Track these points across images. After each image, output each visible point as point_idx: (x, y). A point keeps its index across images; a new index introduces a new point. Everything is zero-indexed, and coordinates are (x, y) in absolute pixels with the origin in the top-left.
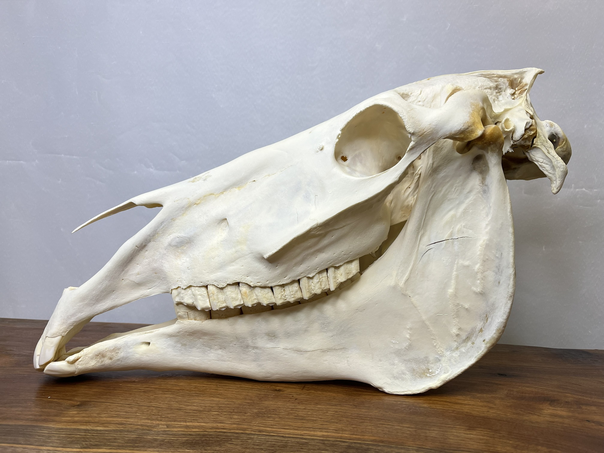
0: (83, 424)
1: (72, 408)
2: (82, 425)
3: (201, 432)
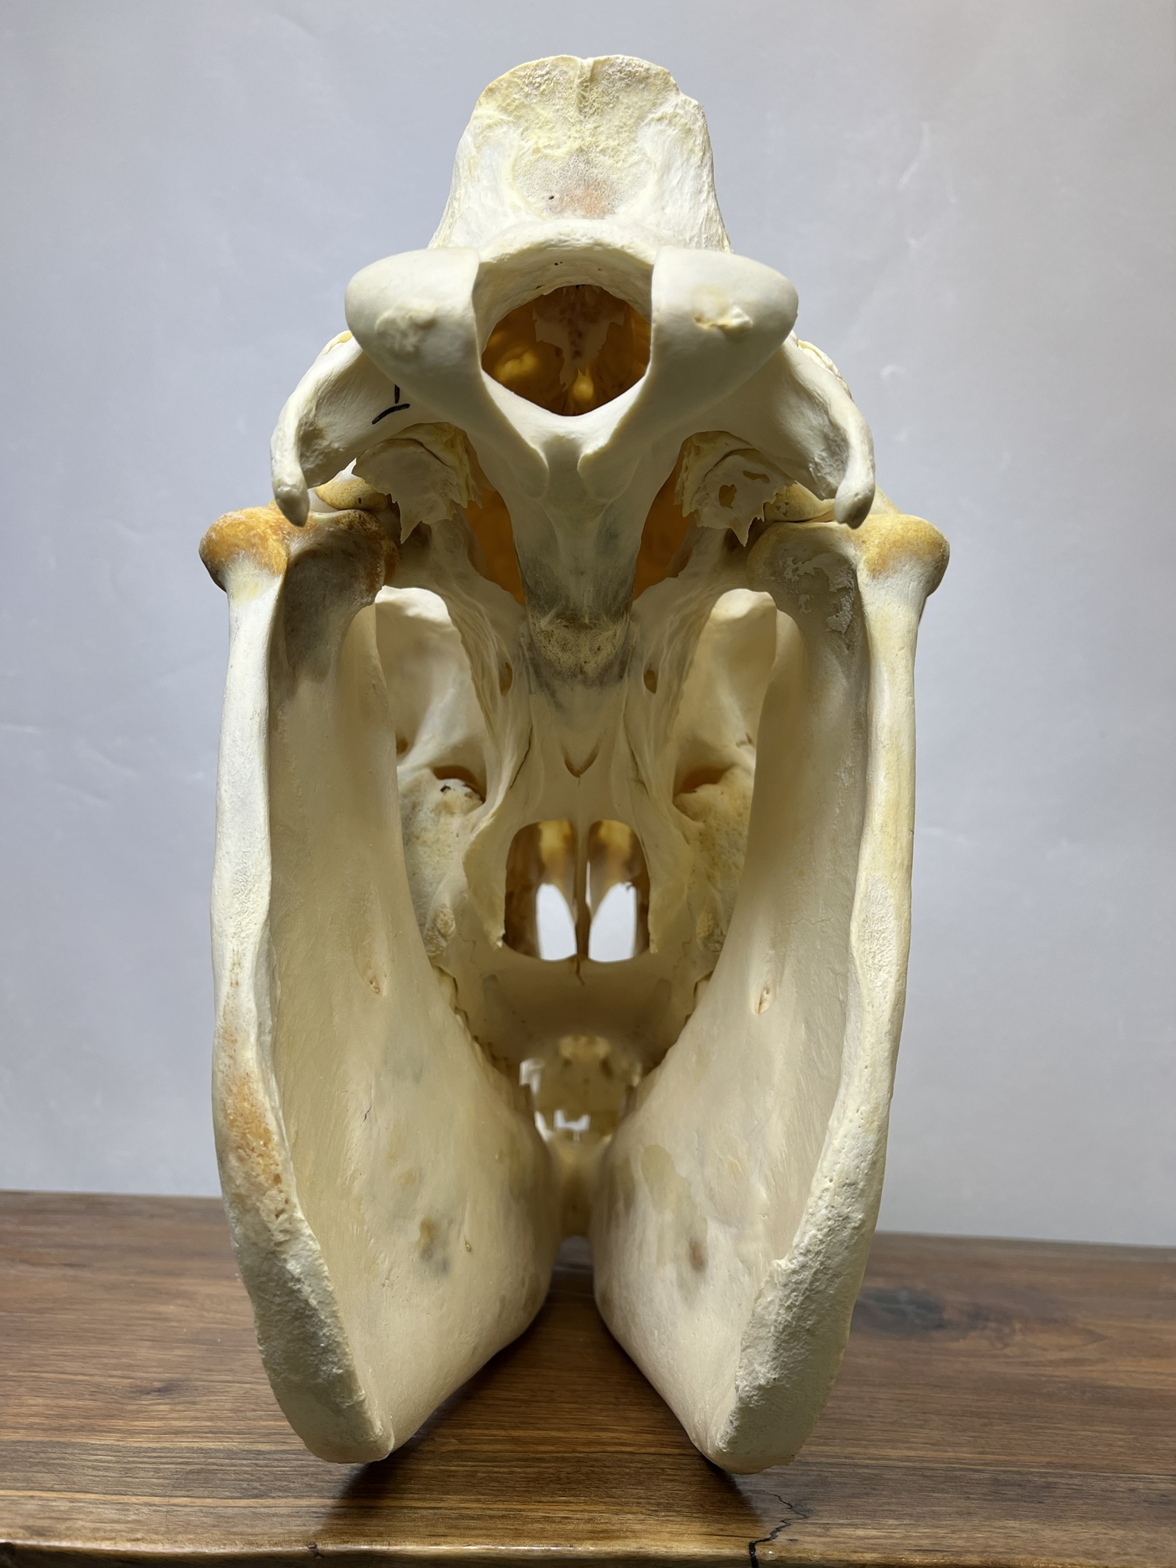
0: (207, 1437)
1: (144, 1396)
2: (207, 1440)
3: (566, 1452)
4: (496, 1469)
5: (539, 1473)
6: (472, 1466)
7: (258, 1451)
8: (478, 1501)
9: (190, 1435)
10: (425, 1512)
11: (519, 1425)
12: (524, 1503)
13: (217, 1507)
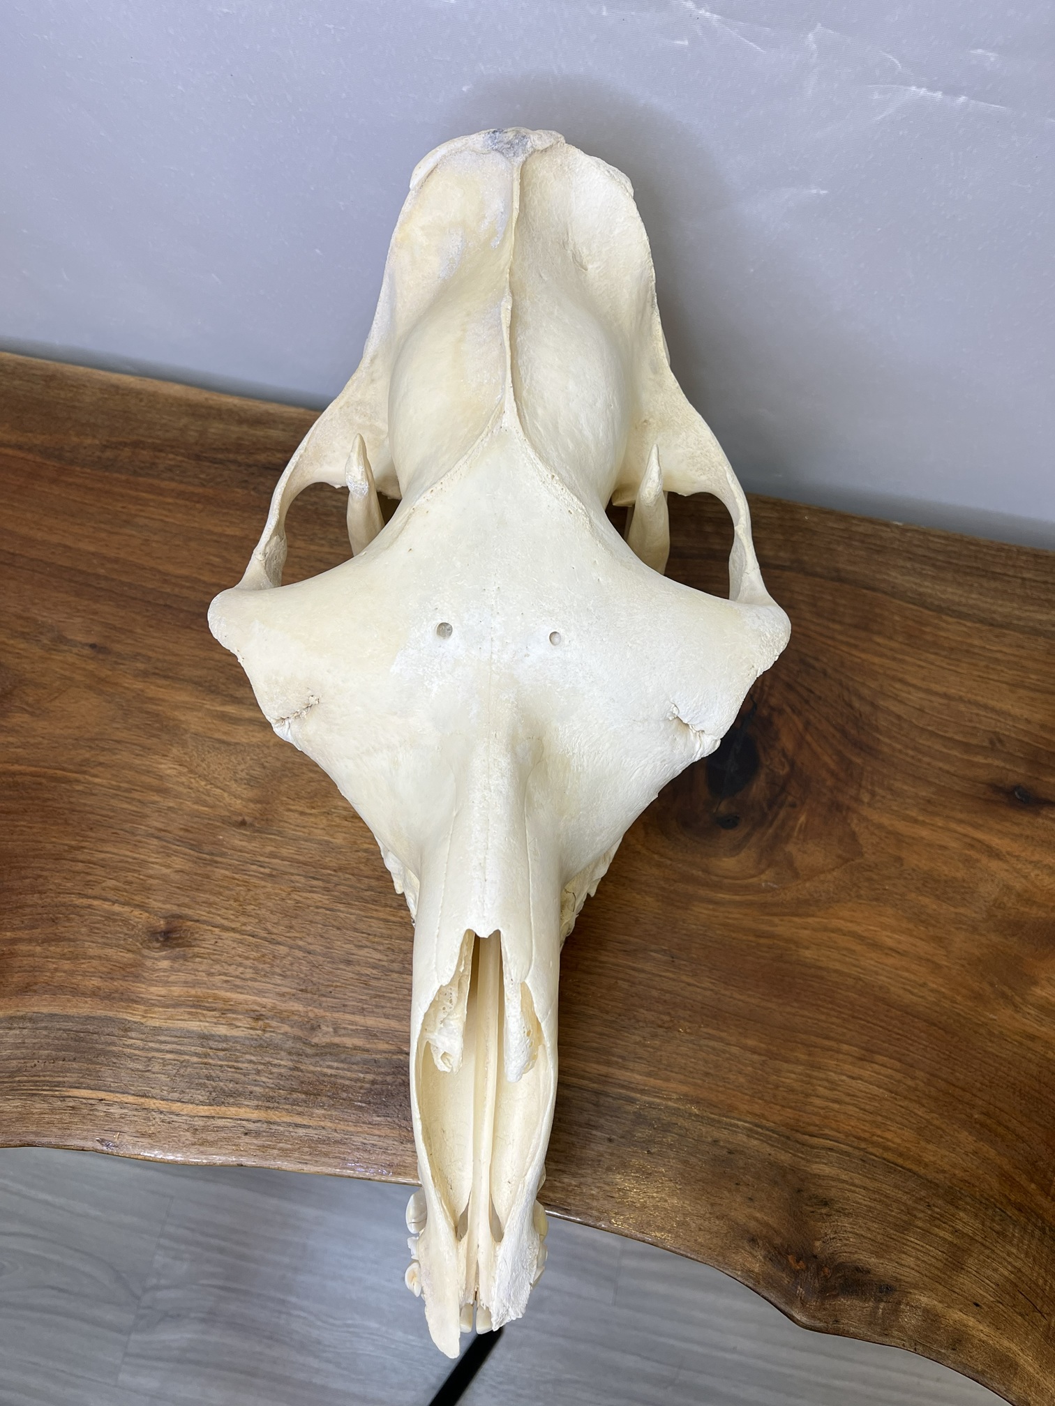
4: (349, 1074)
5: (373, 1082)
6: (337, 1068)
7: (219, 1036)
8: (330, 1118)
9: (182, 1010)
10: (301, 1132)
11: (375, 1010)
12: (356, 1123)
13: (195, 1117)
